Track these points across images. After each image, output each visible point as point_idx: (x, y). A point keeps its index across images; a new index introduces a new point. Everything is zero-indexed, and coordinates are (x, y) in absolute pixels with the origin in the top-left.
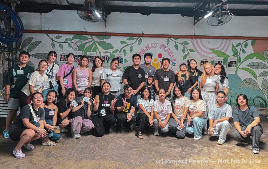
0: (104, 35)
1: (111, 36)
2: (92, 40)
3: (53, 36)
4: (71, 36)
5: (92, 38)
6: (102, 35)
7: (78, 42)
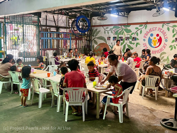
0: (127, 25)
1: (130, 25)
2: (121, 28)
3: (105, 27)
4: (112, 27)
5: (122, 27)
6: (126, 25)
7: (115, 30)
